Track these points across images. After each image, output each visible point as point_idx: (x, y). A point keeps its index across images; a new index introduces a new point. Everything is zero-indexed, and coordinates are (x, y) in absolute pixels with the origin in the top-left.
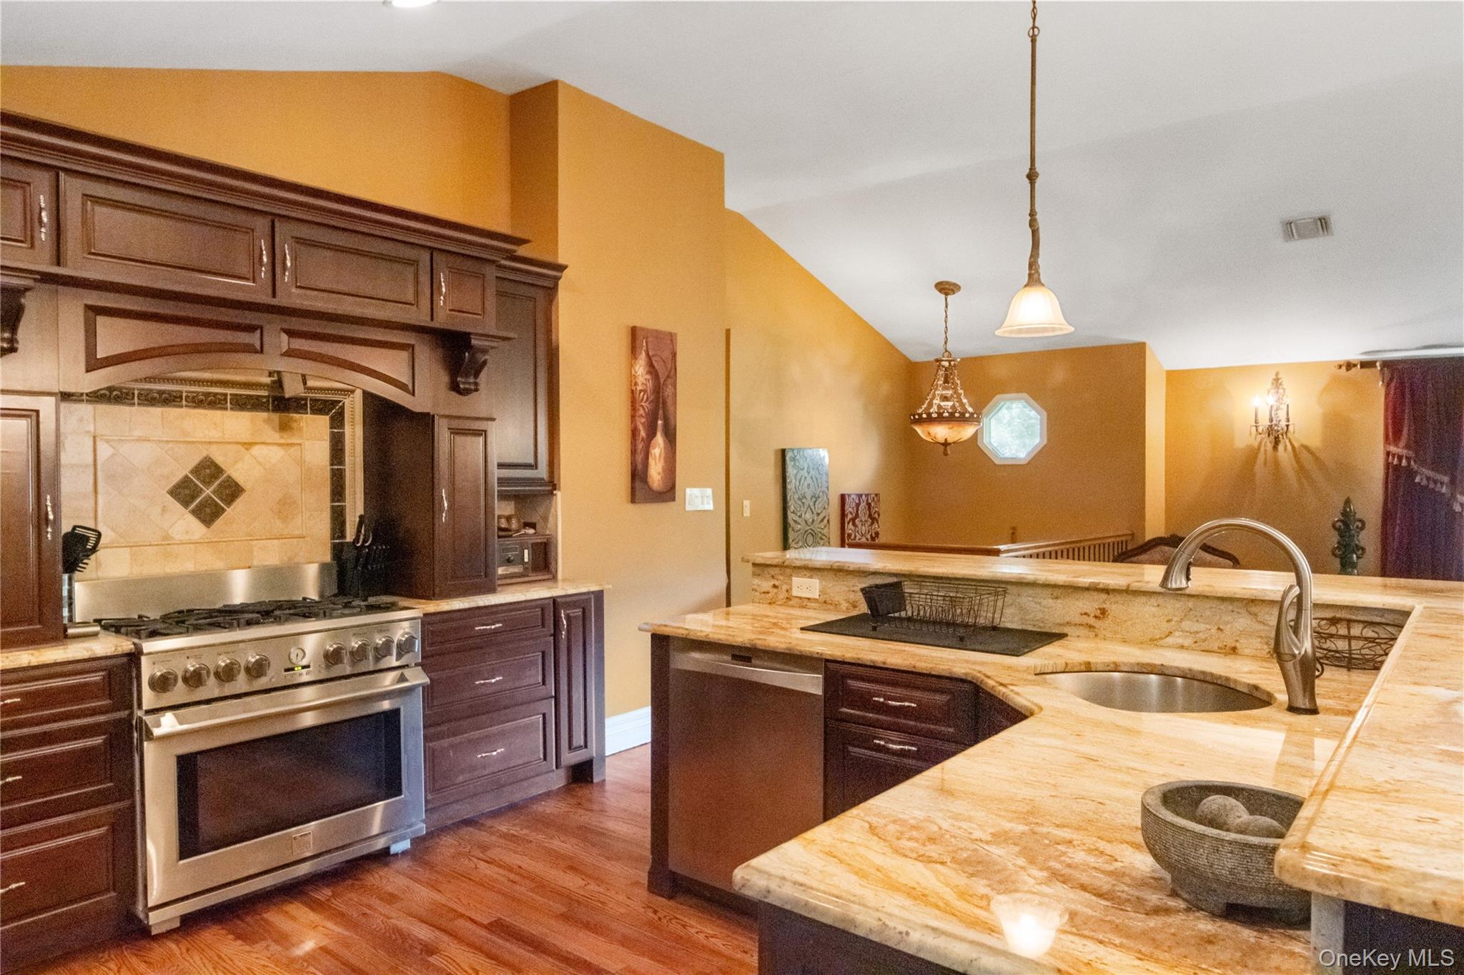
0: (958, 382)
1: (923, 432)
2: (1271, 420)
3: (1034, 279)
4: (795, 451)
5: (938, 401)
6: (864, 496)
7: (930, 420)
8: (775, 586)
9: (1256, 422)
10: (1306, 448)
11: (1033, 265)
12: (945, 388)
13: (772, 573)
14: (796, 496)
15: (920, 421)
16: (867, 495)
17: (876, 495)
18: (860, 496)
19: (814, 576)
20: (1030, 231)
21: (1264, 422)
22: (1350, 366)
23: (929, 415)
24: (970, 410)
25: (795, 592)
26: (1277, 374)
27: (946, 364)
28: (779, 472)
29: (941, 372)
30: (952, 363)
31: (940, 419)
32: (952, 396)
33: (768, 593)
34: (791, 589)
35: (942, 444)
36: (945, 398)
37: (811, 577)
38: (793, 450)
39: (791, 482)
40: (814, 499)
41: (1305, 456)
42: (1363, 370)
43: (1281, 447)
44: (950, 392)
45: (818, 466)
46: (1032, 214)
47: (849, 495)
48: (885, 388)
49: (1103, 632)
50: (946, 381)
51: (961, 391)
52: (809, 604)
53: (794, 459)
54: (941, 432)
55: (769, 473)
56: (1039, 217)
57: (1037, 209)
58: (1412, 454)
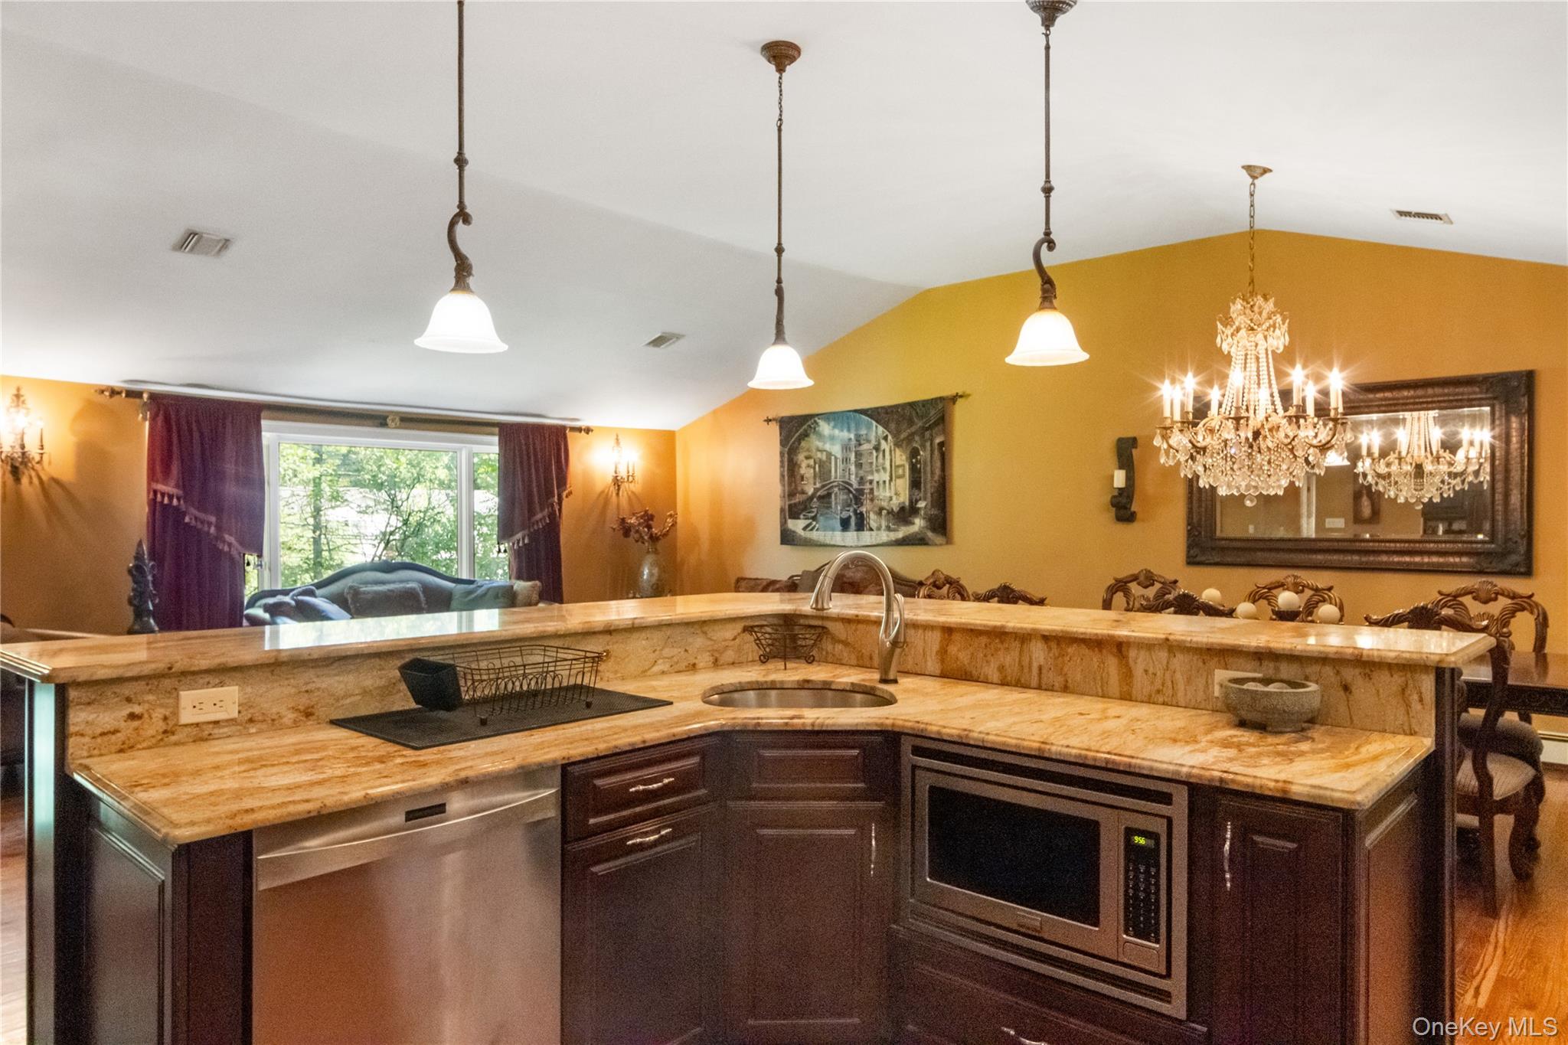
8: (133, 716)
10: (57, 481)
13: (127, 692)
19: (227, 681)
22: (114, 392)
25: (185, 718)
26: (20, 389)
33: (115, 732)
34: (175, 714)
37: (221, 684)
42: (127, 399)
49: (607, 674)
52: (216, 731)
58: (180, 493)
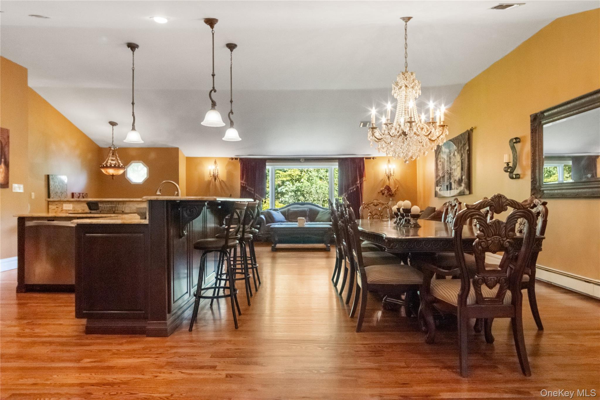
0: (117, 155)
1: (105, 171)
2: (214, 173)
3: (133, 129)
4: (53, 176)
5: (111, 161)
6: (81, 194)
7: (107, 167)
8: (57, 207)
9: (210, 173)
10: (222, 181)
11: (133, 125)
12: (112, 157)
13: (56, 203)
14: (54, 192)
15: (103, 167)
16: (82, 194)
17: (86, 194)
18: (80, 194)
19: (71, 203)
20: (133, 117)
21: (212, 173)
22: (232, 159)
23: (107, 165)
24: (122, 165)
25: (64, 208)
26: (215, 160)
27: (113, 149)
28: (46, 183)
29: (111, 151)
30: (115, 149)
31: (110, 167)
32: (115, 160)
33: (55, 209)
34: (63, 208)
35: (112, 176)
36: (112, 160)
38: (52, 175)
39: (52, 187)
40: (61, 194)
41: (223, 184)
42: (236, 160)
43: (216, 181)
44: (114, 158)
45: (62, 182)
46: (133, 113)
47: (75, 193)
48: (90, 156)
50: (113, 155)
51: (118, 158)
52: (69, 212)
53: (53, 179)
54: (111, 171)
55: (42, 183)
56: (135, 114)
57: (134, 112)
58: (246, 183)
